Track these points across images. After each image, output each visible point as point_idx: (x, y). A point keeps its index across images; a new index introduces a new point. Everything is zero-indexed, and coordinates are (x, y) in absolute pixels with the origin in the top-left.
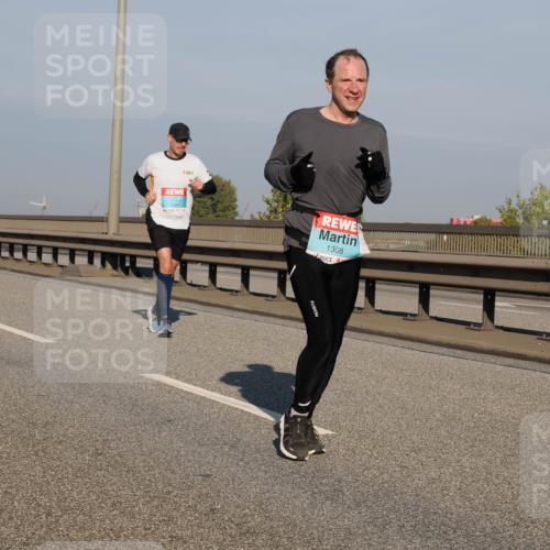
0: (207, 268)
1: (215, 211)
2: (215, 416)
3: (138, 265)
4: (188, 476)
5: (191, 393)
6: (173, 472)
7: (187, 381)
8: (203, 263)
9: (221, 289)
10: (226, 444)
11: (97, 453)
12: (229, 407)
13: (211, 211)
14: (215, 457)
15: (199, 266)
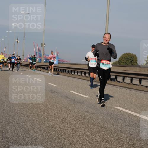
0: (130, 79)
1: (131, 63)
2: (133, 118)
3: (111, 77)
4: (126, 134)
5: (126, 112)
6: (122, 133)
7: (125, 109)
8: (129, 77)
9: (134, 84)
10: (136, 126)
11: (102, 127)
12: (137, 116)
13: (130, 63)
14: (134, 129)
15: (127, 78)
